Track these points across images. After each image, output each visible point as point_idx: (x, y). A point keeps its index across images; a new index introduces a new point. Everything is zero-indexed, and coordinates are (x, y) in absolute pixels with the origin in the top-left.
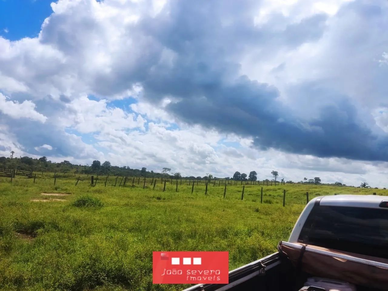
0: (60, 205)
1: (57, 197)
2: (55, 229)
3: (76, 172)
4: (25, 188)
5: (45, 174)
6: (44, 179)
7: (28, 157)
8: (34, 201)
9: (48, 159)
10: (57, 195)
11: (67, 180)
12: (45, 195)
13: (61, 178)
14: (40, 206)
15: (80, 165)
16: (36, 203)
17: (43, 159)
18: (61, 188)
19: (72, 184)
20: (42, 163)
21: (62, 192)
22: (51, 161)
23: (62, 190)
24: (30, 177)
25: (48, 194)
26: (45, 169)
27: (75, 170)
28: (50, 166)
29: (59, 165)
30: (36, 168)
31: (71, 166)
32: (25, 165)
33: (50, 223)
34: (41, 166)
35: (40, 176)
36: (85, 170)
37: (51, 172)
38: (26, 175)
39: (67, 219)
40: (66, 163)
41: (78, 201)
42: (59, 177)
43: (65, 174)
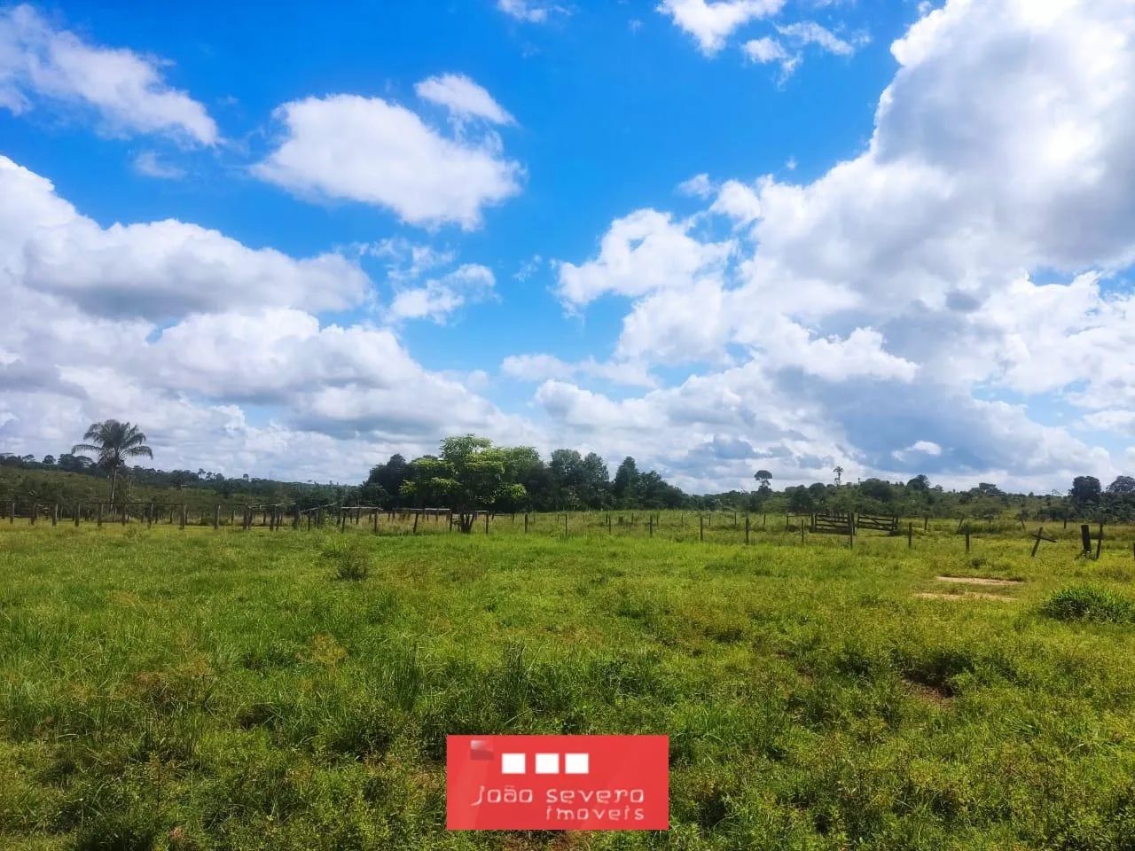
0: (1001, 611)
1: (984, 589)
2: (1009, 679)
3: (1023, 516)
4: (892, 562)
5: (932, 523)
6: (931, 536)
7: (878, 481)
8: (925, 595)
9: (933, 482)
10: (982, 582)
11: (998, 539)
12: (946, 582)
13: (981, 534)
14: (945, 610)
15: (1031, 495)
16: (931, 603)
17: (919, 484)
18: (989, 564)
19: (1020, 551)
20: (917, 494)
21: (995, 574)
22: (941, 488)
23: (994, 568)
24: (894, 533)
25: (956, 580)
26: (928, 509)
27: (1016, 511)
28: (941, 500)
29: (965, 497)
30: (903, 507)
31: (1006, 499)
32: (874, 500)
33: (985, 659)
34: (914, 501)
35: (919, 529)
36: (1051, 509)
37: (947, 517)
38: (881, 527)
39: (1035, 651)
40: (987, 490)
41: (1059, 602)
42: (977, 531)
43: (992, 523)
